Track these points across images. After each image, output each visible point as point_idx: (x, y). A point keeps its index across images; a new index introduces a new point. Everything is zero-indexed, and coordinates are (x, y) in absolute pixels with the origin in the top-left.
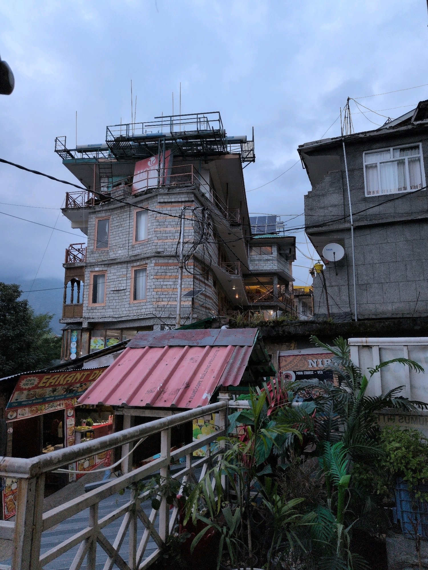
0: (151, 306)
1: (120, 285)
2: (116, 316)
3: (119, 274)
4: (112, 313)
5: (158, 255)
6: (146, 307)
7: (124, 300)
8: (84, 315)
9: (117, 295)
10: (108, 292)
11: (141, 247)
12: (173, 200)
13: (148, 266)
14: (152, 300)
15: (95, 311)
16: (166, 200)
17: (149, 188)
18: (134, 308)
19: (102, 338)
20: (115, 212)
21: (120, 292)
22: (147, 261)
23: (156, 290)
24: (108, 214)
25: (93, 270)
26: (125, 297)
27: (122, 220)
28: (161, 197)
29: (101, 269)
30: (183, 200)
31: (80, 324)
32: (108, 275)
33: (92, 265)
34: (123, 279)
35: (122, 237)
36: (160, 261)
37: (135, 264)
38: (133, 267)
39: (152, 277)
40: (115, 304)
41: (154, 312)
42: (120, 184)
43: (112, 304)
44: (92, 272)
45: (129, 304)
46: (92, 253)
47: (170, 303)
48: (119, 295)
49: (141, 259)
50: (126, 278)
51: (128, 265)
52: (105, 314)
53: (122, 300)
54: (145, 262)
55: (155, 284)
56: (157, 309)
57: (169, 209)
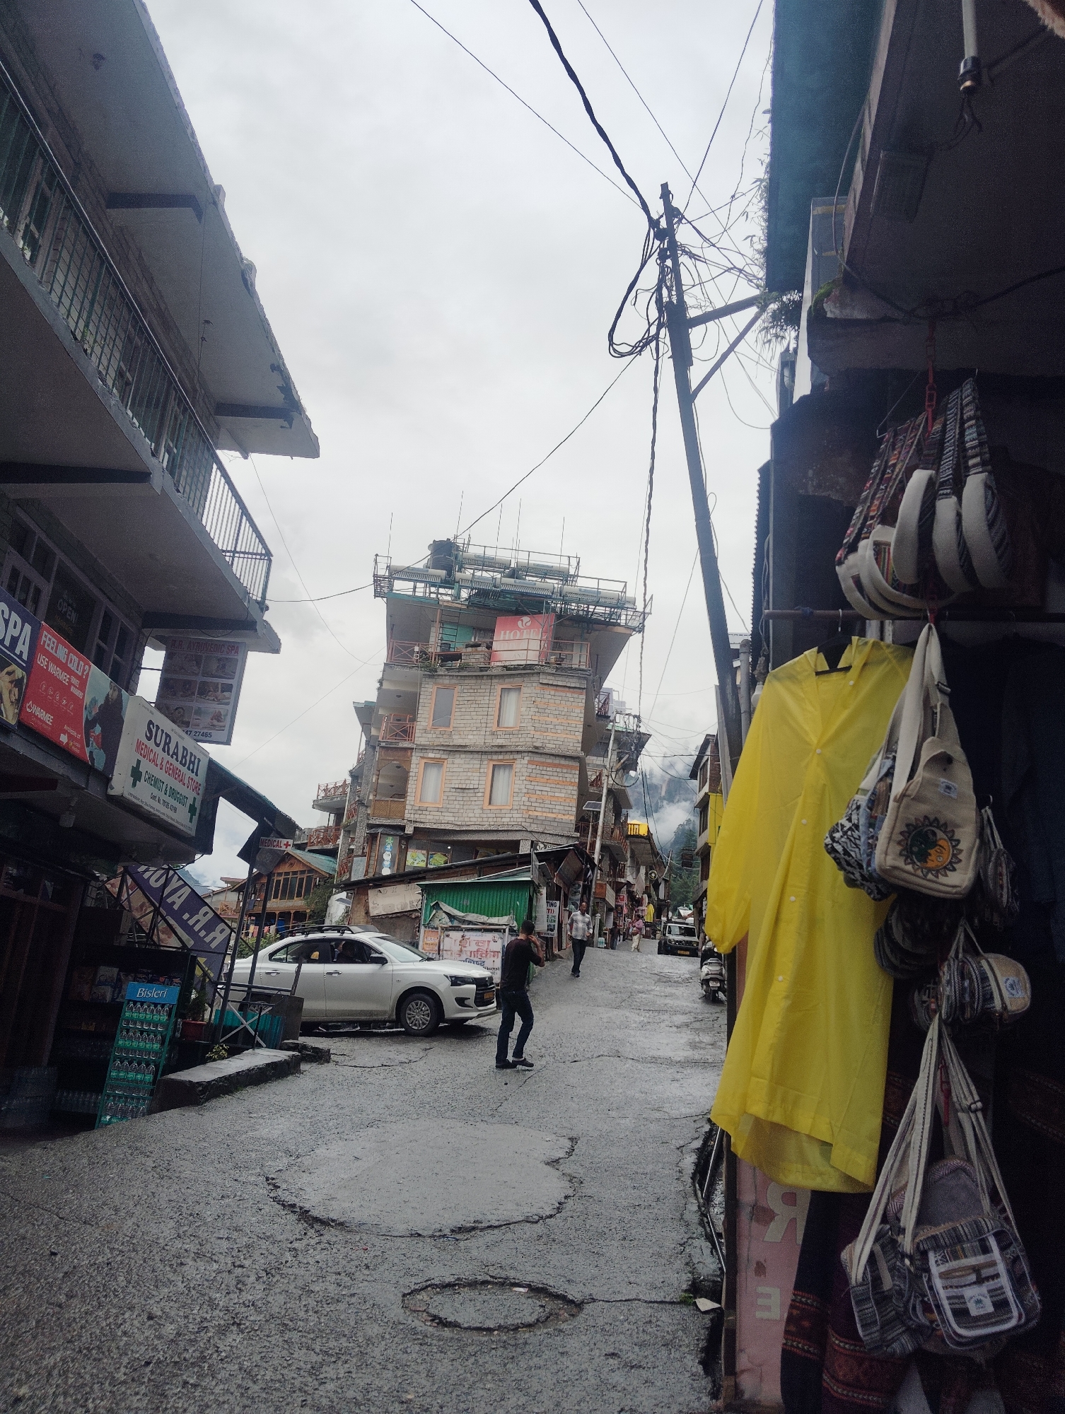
0: (520, 815)
1: (467, 782)
2: (459, 823)
3: (467, 766)
4: (453, 819)
5: (536, 751)
6: (510, 815)
7: (473, 803)
8: (407, 816)
9: (461, 795)
10: (448, 790)
11: (507, 736)
12: (560, 683)
13: (518, 762)
14: (522, 807)
15: (424, 812)
16: (551, 682)
17: (529, 662)
18: (489, 815)
19: (425, 852)
20: (466, 681)
21: (467, 791)
22: (516, 756)
23: (528, 795)
24: (454, 681)
25: (425, 755)
26: (476, 798)
27: (478, 694)
28: (544, 677)
29: (438, 756)
30: (573, 685)
31: (403, 828)
32: (448, 766)
33: (424, 748)
34: (474, 774)
35: (475, 717)
37: (495, 757)
38: (491, 760)
39: (524, 778)
40: (458, 806)
41: (523, 824)
42: (479, 645)
43: (453, 806)
44: (422, 758)
45: (482, 809)
46: (425, 731)
47: (545, 814)
48: (465, 795)
49: (506, 752)
50: (478, 774)
51: (483, 757)
52: (441, 818)
53: (469, 803)
54: (511, 757)
55: (527, 787)
56: (528, 820)
57: (552, 693)
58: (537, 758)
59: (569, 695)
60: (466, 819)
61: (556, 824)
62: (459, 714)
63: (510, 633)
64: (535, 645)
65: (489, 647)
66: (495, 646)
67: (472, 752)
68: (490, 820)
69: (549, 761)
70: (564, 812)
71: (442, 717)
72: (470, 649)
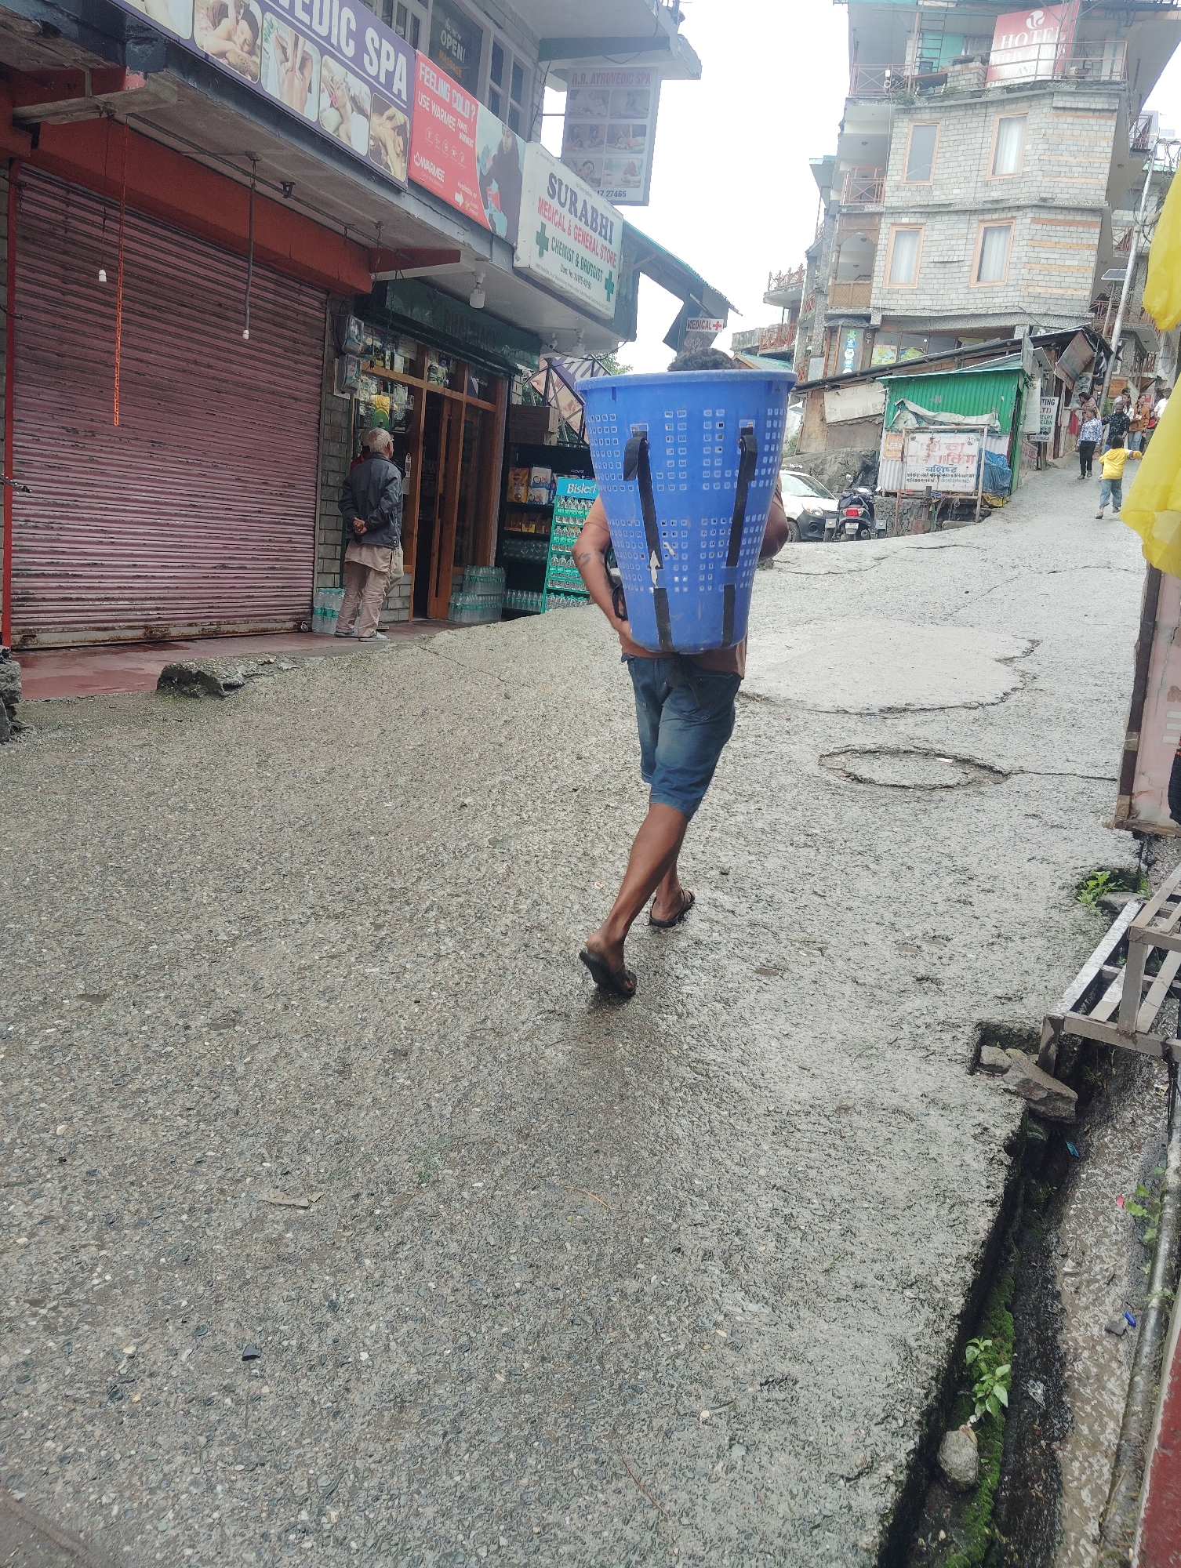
0: (1018, 293)
1: (950, 253)
2: (938, 307)
3: (951, 232)
4: (930, 303)
5: (1043, 205)
6: (1004, 294)
7: (957, 280)
8: (873, 302)
9: (942, 270)
10: (925, 265)
11: (1004, 187)
12: (1081, 105)
13: (1018, 221)
14: (1020, 282)
15: (894, 296)
16: (1068, 105)
17: (1039, 78)
18: (977, 295)
19: (894, 347)
20: (953, 114)
21: (948, 265)
22: (1015, 214)
23: (1028, 266)
24: (936, 115)
25: (897, 221)
26: (960, 275)
27: (967, 131)
28: (1059, 98)
29: (913, 220)
30: (1099, 106)
31: (868, 318)
32: (927, 233)
33: (895, 212)
34: (960, 242)
35: (963, 163)
36: (1042, 216)
37: (988, 217)
38: (983, 221)
39: (1025, 242)
40: (937, 286)
41: (1021, 305)
42: (971, 60)
43: (931, 286)
44: (893, 224)
45: (968, 288)
46: (898, 188)
47: (1050, 290)
48: (947, 270)
49: (1003, 209)
50: (964, 241)
51: (974, 217)
52: (916, 303)
53: (952, 281)
54: (1009, 215)
55: (1029, 254)
56: (1027, 299)
57: (1070, 120)
58: (1044, 215)
59: (1092, 121)
60: (947, 303)
61: (1064, 302)
62: (942, 160)
63: (1014, 38)
64: (1049, 52)
65: (985, 61)
66: (994, 58)
67: (957, 212)
68: (978, 301)
69: (1060, 217)
70: (1075, 286)
71: (920, 167)
72: (958, 67)
